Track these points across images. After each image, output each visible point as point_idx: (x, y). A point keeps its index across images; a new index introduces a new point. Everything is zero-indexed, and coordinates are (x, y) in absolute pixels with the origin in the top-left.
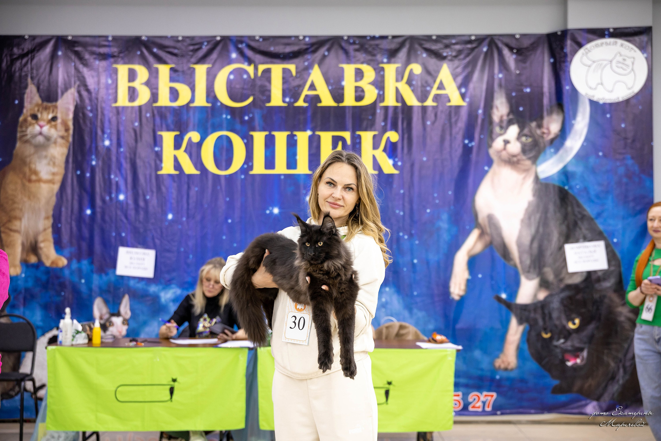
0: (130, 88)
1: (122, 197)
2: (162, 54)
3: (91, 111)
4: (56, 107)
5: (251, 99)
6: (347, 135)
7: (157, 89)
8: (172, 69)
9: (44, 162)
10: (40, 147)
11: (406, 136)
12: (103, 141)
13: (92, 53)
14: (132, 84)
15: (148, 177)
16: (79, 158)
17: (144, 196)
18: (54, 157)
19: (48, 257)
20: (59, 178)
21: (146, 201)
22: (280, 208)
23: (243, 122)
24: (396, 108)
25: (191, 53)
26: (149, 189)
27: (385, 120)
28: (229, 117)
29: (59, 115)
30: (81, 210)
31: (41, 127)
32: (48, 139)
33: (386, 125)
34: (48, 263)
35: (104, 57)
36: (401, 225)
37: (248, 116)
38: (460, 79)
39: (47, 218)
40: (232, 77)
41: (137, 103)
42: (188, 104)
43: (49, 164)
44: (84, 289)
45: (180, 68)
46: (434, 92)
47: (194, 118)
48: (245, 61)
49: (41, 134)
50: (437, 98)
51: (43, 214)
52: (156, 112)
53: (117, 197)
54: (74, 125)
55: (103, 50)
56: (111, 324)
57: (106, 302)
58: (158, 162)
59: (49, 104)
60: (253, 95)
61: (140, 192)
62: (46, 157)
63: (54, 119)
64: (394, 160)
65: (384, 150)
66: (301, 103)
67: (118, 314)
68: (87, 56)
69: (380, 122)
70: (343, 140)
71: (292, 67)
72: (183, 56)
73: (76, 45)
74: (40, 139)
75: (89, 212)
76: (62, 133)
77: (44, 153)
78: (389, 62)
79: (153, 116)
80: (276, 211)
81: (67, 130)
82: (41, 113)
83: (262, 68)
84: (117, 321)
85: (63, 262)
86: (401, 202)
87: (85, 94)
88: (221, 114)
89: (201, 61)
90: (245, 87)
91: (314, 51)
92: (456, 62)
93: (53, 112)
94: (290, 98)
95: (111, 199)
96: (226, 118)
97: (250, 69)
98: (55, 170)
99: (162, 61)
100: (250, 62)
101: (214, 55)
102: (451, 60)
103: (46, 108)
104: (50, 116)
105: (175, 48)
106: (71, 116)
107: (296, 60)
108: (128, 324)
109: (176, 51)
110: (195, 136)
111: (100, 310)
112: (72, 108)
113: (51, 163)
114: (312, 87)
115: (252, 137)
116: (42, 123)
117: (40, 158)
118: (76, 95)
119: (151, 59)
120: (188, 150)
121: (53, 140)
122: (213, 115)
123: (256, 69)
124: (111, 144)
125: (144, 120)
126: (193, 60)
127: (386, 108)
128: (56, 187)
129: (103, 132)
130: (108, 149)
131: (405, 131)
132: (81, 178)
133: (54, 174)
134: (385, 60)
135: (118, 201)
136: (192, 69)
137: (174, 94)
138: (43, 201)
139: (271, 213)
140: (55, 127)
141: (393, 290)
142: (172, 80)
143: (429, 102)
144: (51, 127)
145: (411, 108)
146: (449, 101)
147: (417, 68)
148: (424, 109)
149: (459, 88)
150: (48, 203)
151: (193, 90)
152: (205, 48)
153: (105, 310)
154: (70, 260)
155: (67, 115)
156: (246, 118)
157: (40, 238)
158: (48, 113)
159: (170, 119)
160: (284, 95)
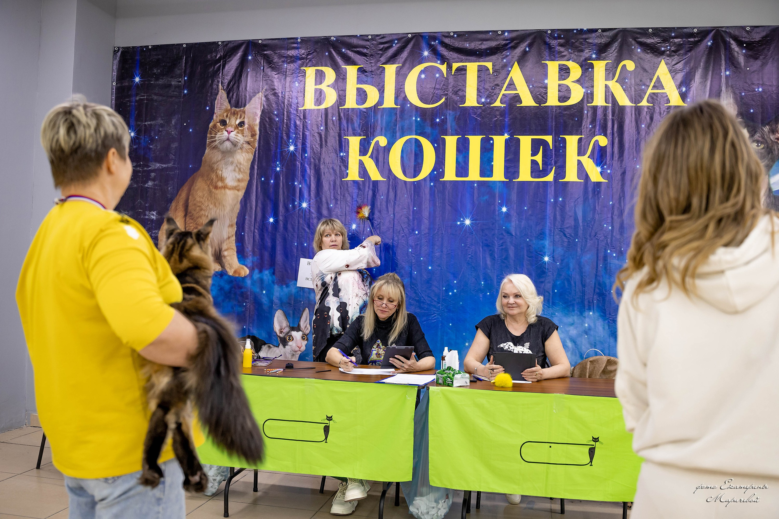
0: (316, 90)
1: (304, 205)
2: (350, 54)
3: (277, 116)
4: (244, 112)
5: (443, 100)
6: (549, 139)
7: (345, 91)
8: (359, 70)
9: (231, 168)
10: (228, 153)
11: (616, 141)
12: (288, 146)
13: (281, 56)
14: (318, 87)
15: (332, 183)
16: (264, 164)
17: (328, 204)
18: (240, 164)
19: (231, 267)
20: (244, 185)
21: (329, 209)
22: (472, 220)
23: (433, 125)
24: (605, 108)
25: (381, 52)
26: (332, 198)
27: (593, 121)
28: (419, 119)
29: (246, 121)
30: (264, 218)
31: (229, 133)
32: (235, 144)
33: (594, 127)
34: (231, 273)
35: (293, 59)
36: (609, 240)
37: (440, 118)
38: (680, 76)
39: (231, 226)
40: (423, 76)
41: (323, 107)
42: (375, 106)
43: (235, 170)
44: (265, 300)
45: (368, 69)
46: (650, 91)
47: (381, 121)
48: (438, 59)
49: (228, 139)
50: (653, 98)
51: (228, 222)
52: (342, 115)
53: (300, 205)
54: (260, 130)
55: (292, 53)
56: (291, 338)
57: (286, 315)
58: (343, 168)
59: (237, 109)
60: (446, 95)
61: (324, 200)
62: (232, 163)
63: (242, 124)
64: (602, 168)
65: (591, 157)
66: (498, 104)
67: (298, 329)
68: (276, 60)
69: (587, 124)
70: (544, 143)
71: (489, 65)
72: (372, 55)
73: (266, 48)
74: (228, 144)
75: (271, 220)
76: (248, 138)
77: (231, 159)
78: (598, 59)
79: (340, 119)
80: (468, 222)
81: (253, 135)
82: (230, 119)
83: (455, 66)
84: (297, 335)
85: (245, 271)
86: (610, 216)
87: (272, 97)
88: (411, 116)
89: (391, 60)
90: (437, 86)
91: (514, 47)
92: (676, 58)
93: (240, 117)
94: (486, 98)
95: (294, 206)
96: (416, 120)
97: (443, 68)
98: (240, 176)
99: (350, 61)
100: (443, 60)
101: (405, 54)
102: (669, 56)
103: (234, 114)
104: (238, 122)
105: (364, 47)
106: (258, 121)
107: (494, 57)
108: (307, 340)
109: (365, 51)
110: (383, 141)
111: (280, 323)
112: (259, 113)
113: (237, 169)
114: (512, 85)
115: (444, 140)
116: (230, 129)
117: (226, 164)
118: (264, 99)
119: (339, 59)
120: (374, 156)
121: (239, 145)
122: (402, 117)
123: (449, 67)
124: (296, 149)
125: (330, 123)
126: (383, 59)
127: (595, 108)
128: (241, 194)
129: (289, 137)
130: (293, 154)
131: (616, 135)
132: (265, 185)
133: (239, 180)
134: (594, 56)
135: (301, 209)
136: (381, 69)
137: (362, 96)
138: (228, 208)
139: (463, 224)
140: (242, 132)
141: (597, 314)
142: (359, 81)
143: (644, 103)
144: (238, 133)
145: (622, 109)
146: (668, 101)
147: (630, 65)
148: (638, 110)
149: (679, 87)
150: (232, 210)
151: (381, 91)
152: (395, 47)
153: (285, 324)
154: (252, 270)
155: (255, 120)
156: (438, 120)
157: (224, 247)
158: (237, 119)
159: (357, 122)
160: (479, 95)
